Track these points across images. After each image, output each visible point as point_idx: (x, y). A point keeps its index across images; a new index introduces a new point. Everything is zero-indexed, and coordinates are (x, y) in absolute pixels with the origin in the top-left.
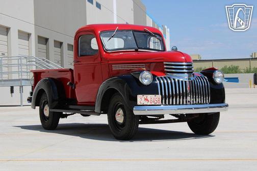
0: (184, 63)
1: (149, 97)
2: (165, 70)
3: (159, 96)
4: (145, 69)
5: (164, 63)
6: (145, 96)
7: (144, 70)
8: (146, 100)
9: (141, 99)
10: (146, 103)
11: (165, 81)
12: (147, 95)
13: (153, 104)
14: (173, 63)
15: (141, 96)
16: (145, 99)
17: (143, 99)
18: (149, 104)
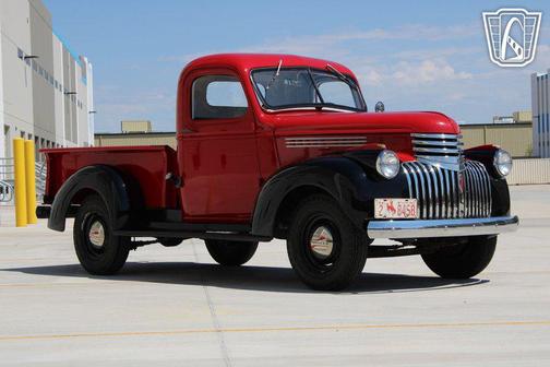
0: (443, 136)
1: (396, 202)
2: (414, 149)
3: (413, 202)
4: (384, 146)
5: (412, 135)
6: (389, 201)
7: (383, 149)
8: (391, 208)
9: (381, 207)
10: (390, 215)
11: (419, 171)
12: (393, 200)
13: (402, 216)
14: (424, 136)
15: (382, 200)
16: (389, 207)
17: (385, 208)
18: (396, 216)
